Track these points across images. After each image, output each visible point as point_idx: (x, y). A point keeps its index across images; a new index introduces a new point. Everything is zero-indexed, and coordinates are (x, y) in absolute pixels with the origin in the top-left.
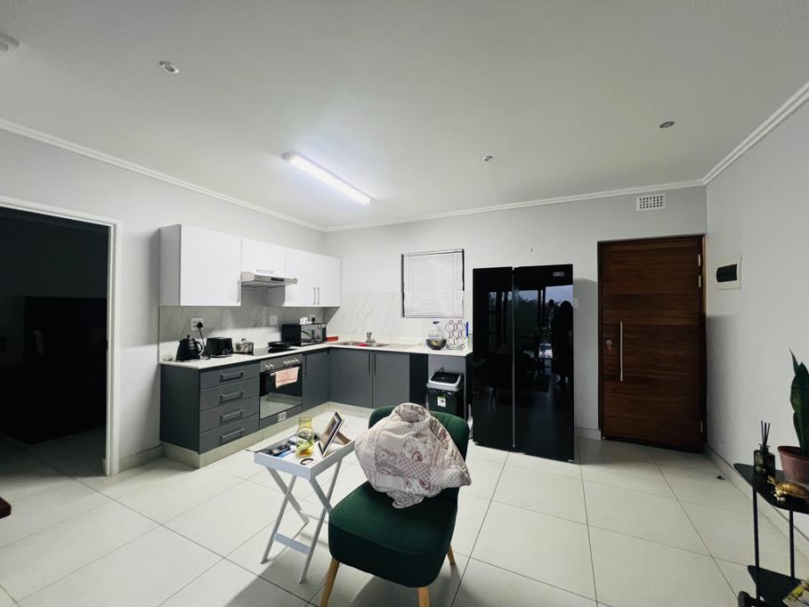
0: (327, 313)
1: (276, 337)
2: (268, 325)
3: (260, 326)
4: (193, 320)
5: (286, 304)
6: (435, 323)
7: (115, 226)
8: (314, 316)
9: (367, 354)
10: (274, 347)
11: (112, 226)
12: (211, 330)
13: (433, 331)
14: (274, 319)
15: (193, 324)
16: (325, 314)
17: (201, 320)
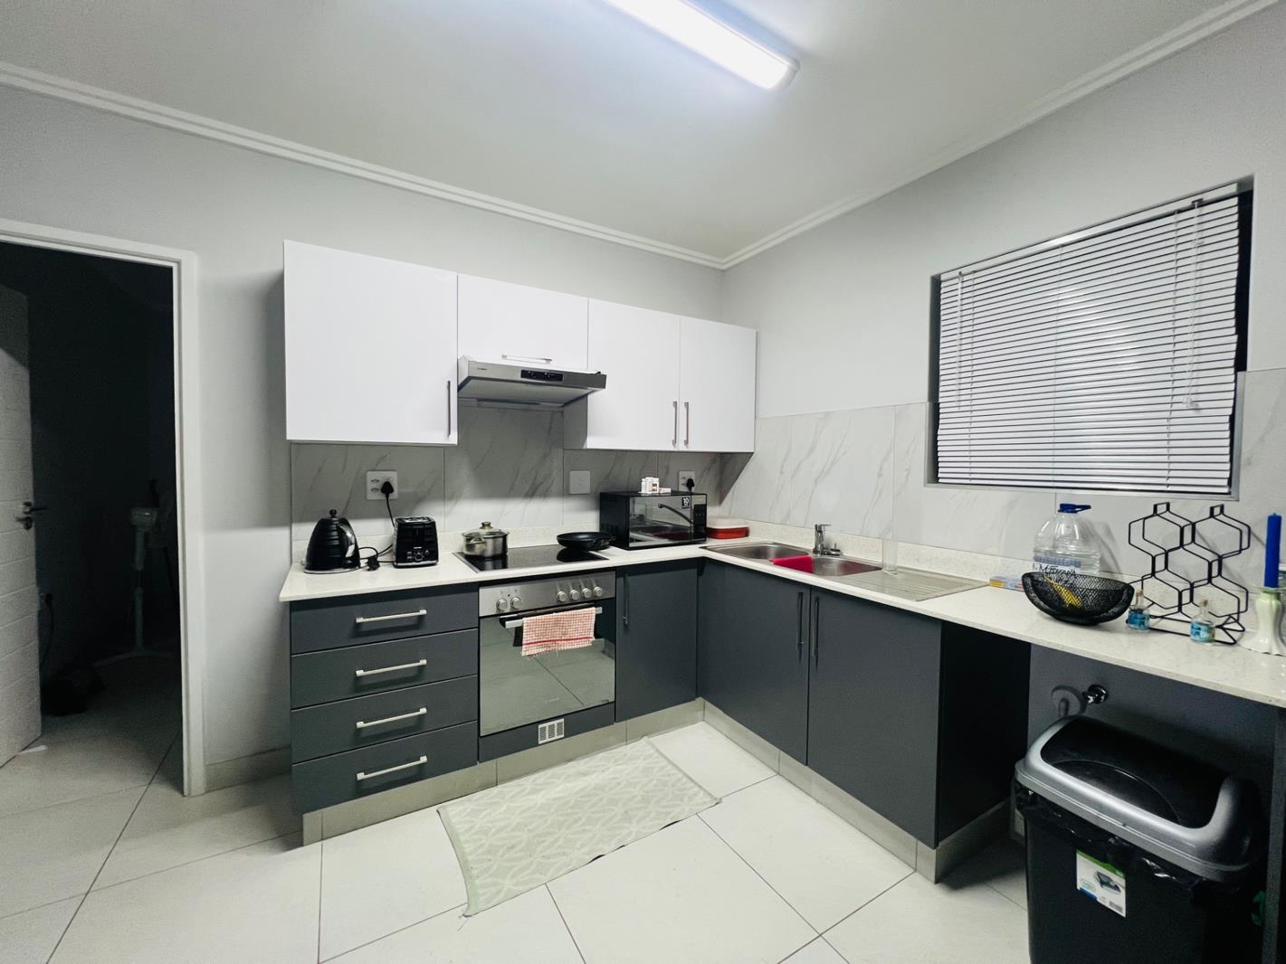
0: (726, 467)
1: (587, 522)
2: (565, 493)
3: (545, 494)
4: (371, 475)
5: (591, 443)
6: (1066, 508)
7: (179, 263)
8: (692, 475)
9: (793, 594)
10: (572, 547)
11: (174, 266)
12: (419, 499)
13: (1056, 542)
14: (582, 480)
15: (370, 485)
16: (722, 471)
17: (393, 477)
